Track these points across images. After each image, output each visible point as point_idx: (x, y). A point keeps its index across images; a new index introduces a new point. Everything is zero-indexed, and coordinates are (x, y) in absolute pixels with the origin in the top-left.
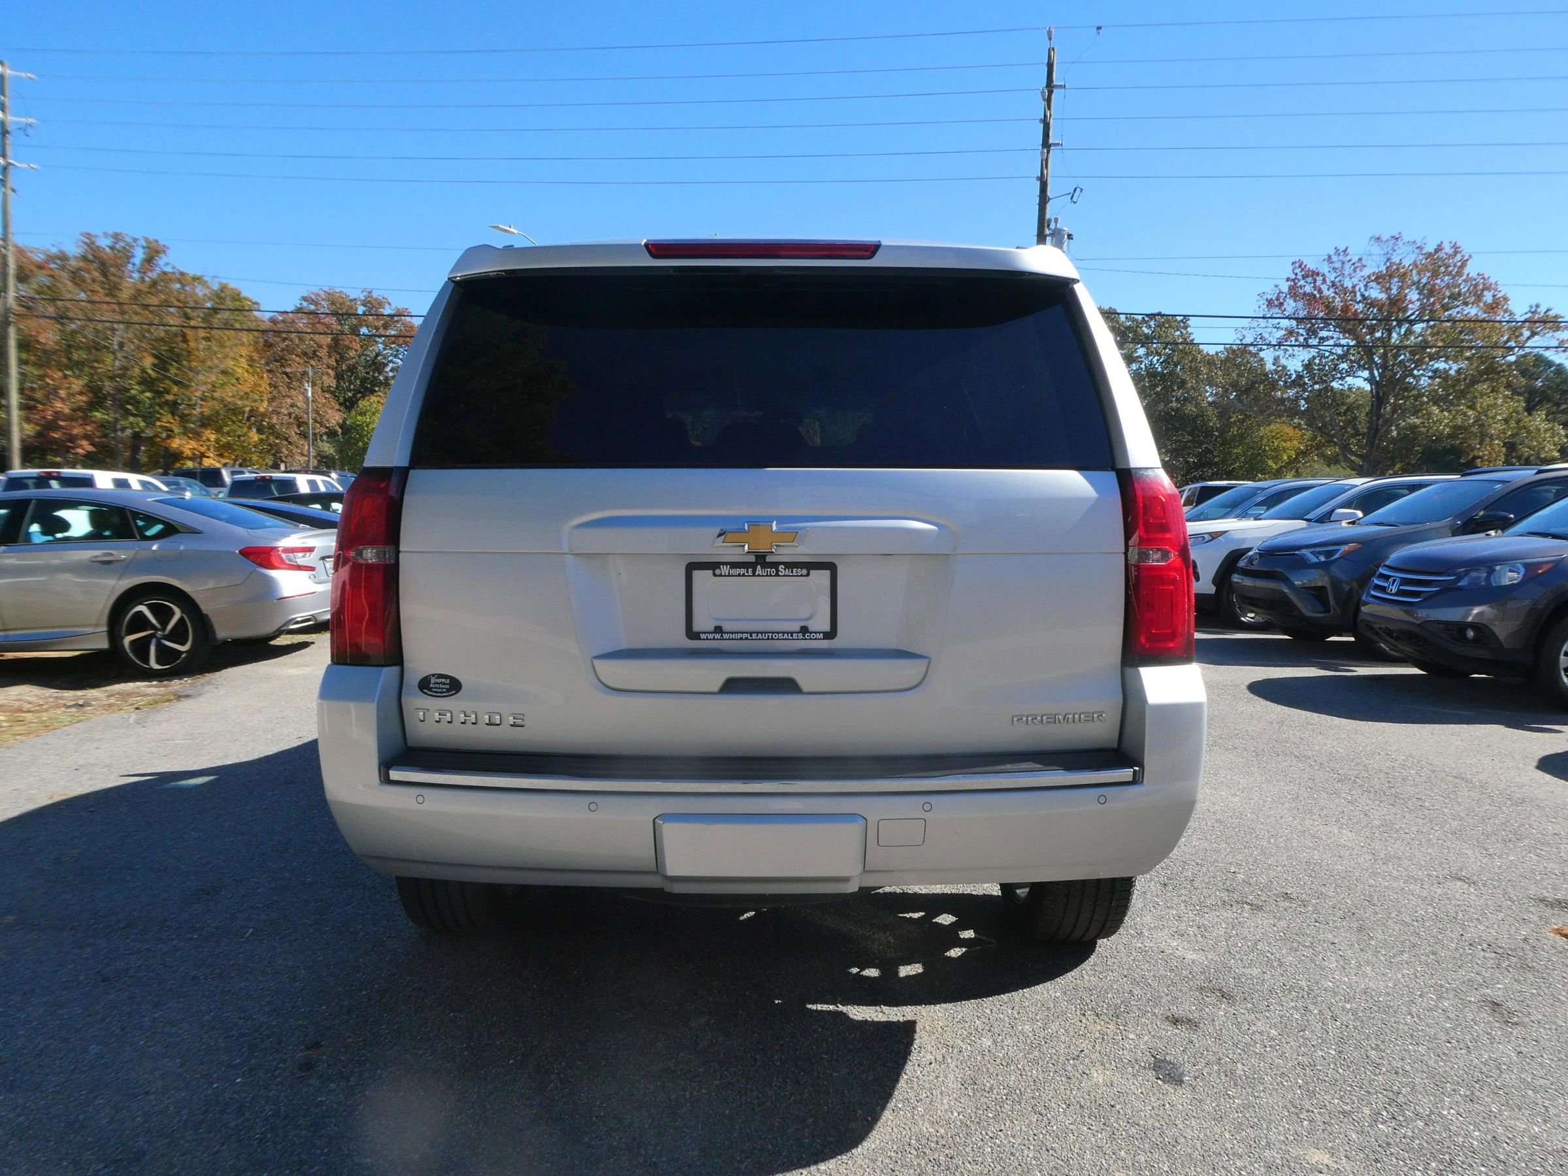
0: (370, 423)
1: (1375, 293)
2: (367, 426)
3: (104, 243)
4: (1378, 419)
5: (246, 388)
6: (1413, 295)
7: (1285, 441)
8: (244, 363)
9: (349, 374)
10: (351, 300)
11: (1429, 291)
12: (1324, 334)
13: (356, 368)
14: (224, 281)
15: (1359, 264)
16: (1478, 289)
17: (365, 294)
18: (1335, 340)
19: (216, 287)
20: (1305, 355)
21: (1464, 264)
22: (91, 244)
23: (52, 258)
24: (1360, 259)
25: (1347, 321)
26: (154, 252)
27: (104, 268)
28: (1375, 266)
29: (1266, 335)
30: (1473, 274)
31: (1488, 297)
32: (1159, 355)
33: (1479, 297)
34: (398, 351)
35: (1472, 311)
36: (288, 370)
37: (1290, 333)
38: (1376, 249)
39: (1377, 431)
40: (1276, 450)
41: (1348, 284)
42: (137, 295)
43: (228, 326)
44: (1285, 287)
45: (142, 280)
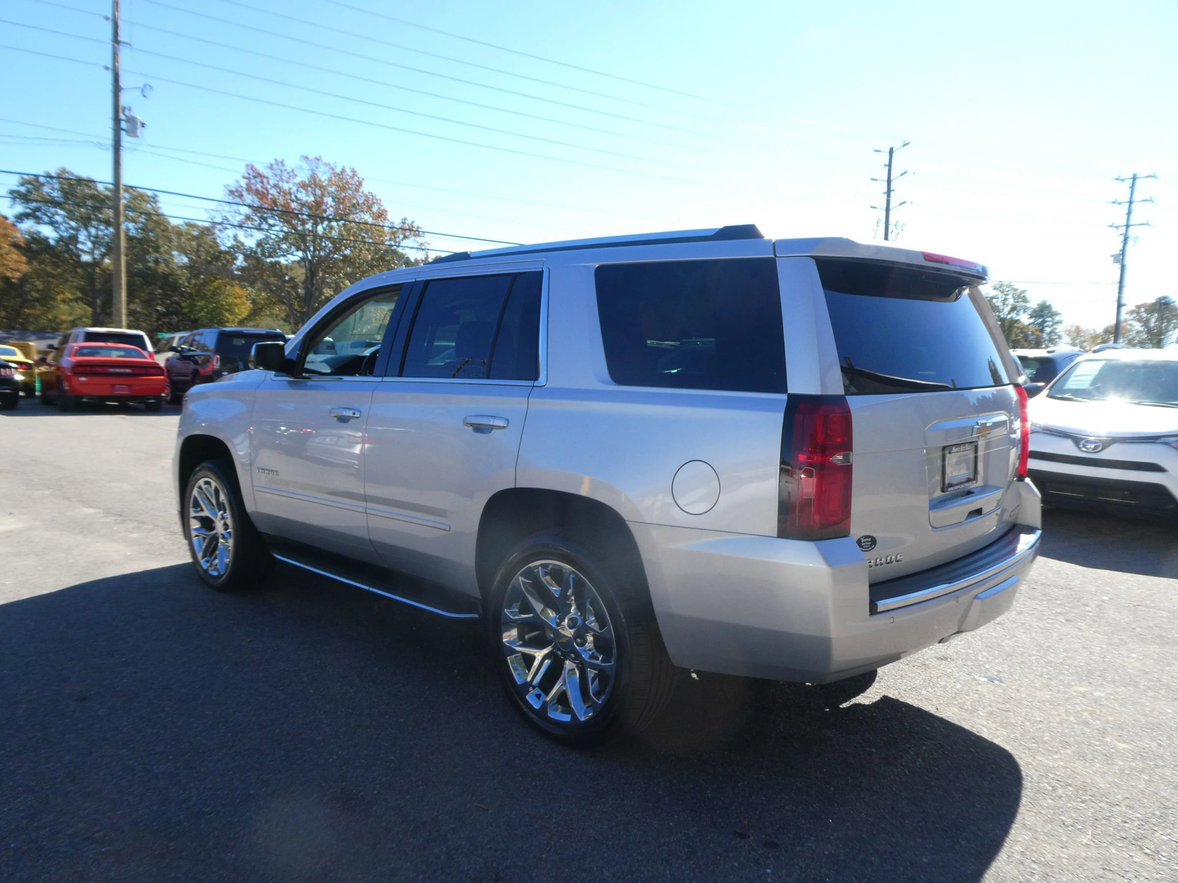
1: (303, 196)
4: (312, 287)
6: (329, 200)
7: (236, 298)
11: (338, 200)
12: (271, 221)
15: (292, 174)
16: (369, 203)
18: (278, 228)
20: (259, 235)
21: (360, 184)
24: (293, 171)
25: (286, 215)
28: (303, 176)
29: (230, 218)
30: (366, 192)
31: (375, 209)
32: (135, 222)
33: (370, 208)
35: (368, 218)
37: (248, 218)
38: (305, 166)
39: (312, 295)
40: (230, 305)
41: (286, 186)
44: (243, 183)
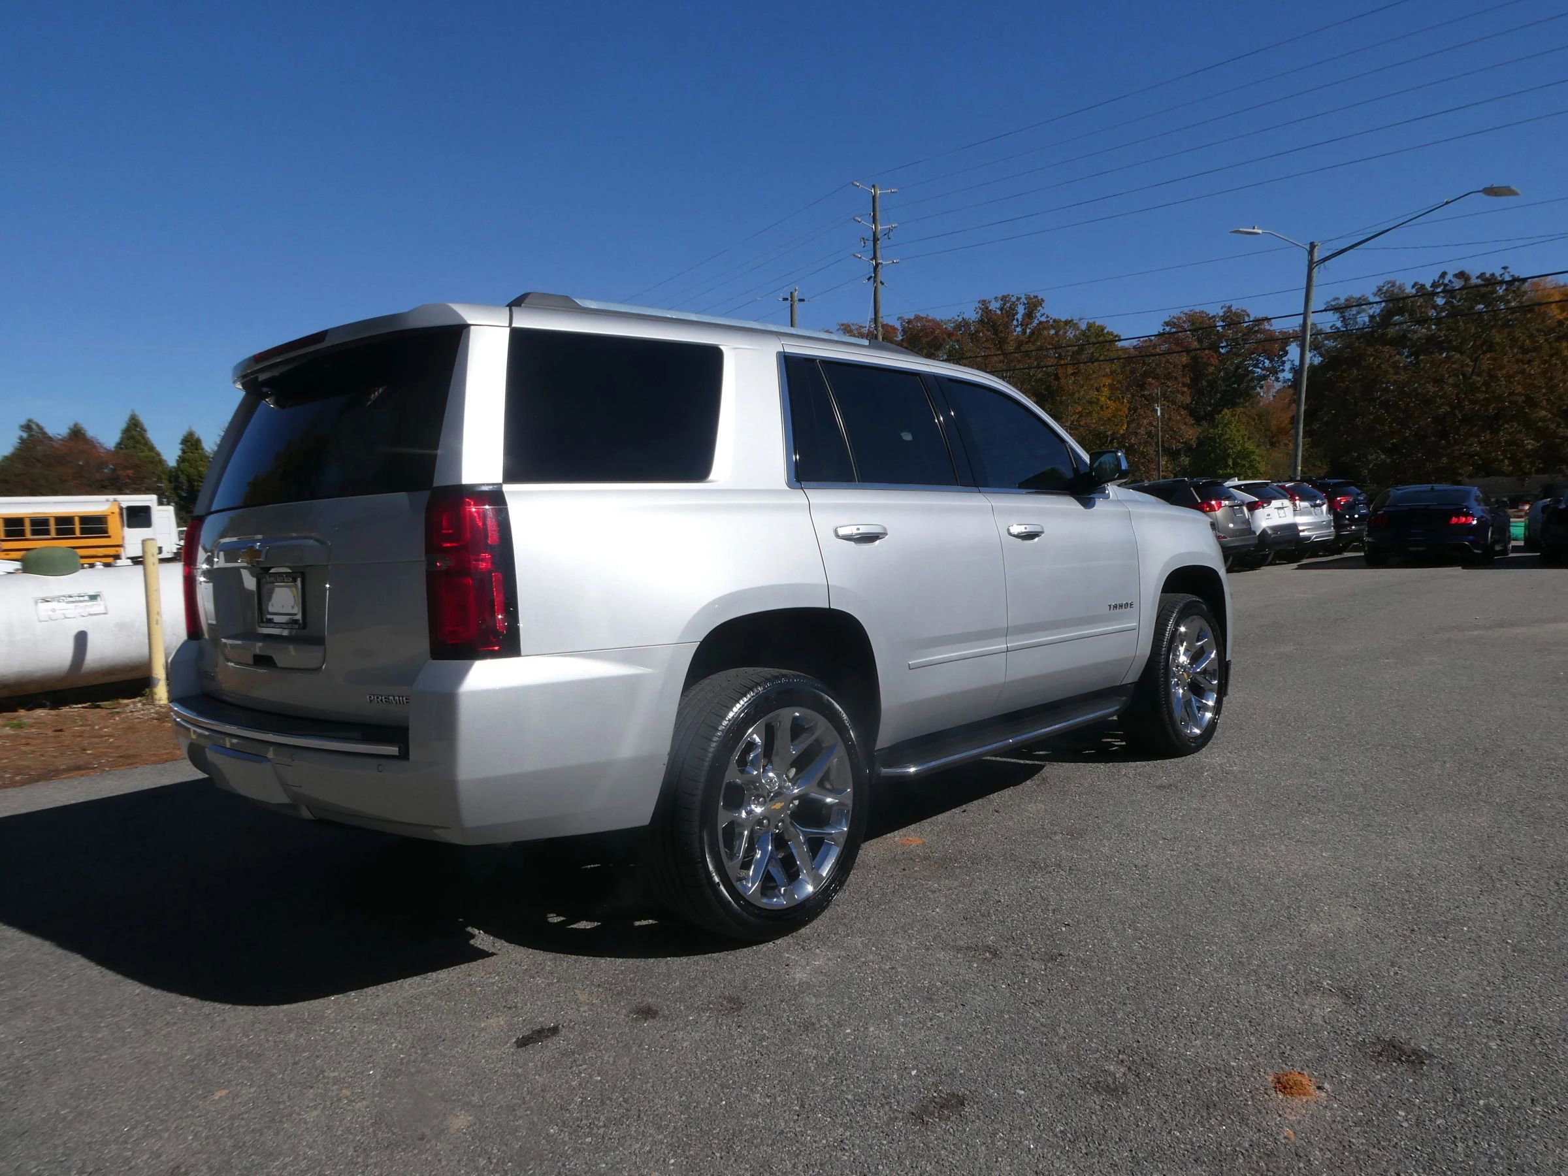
0: (1222, 434)
2: (1219, 438)
3: (994, 306)
5: (1108, 414)
8: (1106, 391)
9: (1208, 389)
10: (1210, 319)
13: (1216, 383)
14: (1091, 321)
17: (1224, 309)
19: (1083, 327)
22: (986, 310)
23: (958, 327)
26: (1033, 305)
27: (994, 328)
34: (1258, 360)
36: (1146, 393)
42: (1020, 344)
43: (1092, 360)
45: (1024, 332)
